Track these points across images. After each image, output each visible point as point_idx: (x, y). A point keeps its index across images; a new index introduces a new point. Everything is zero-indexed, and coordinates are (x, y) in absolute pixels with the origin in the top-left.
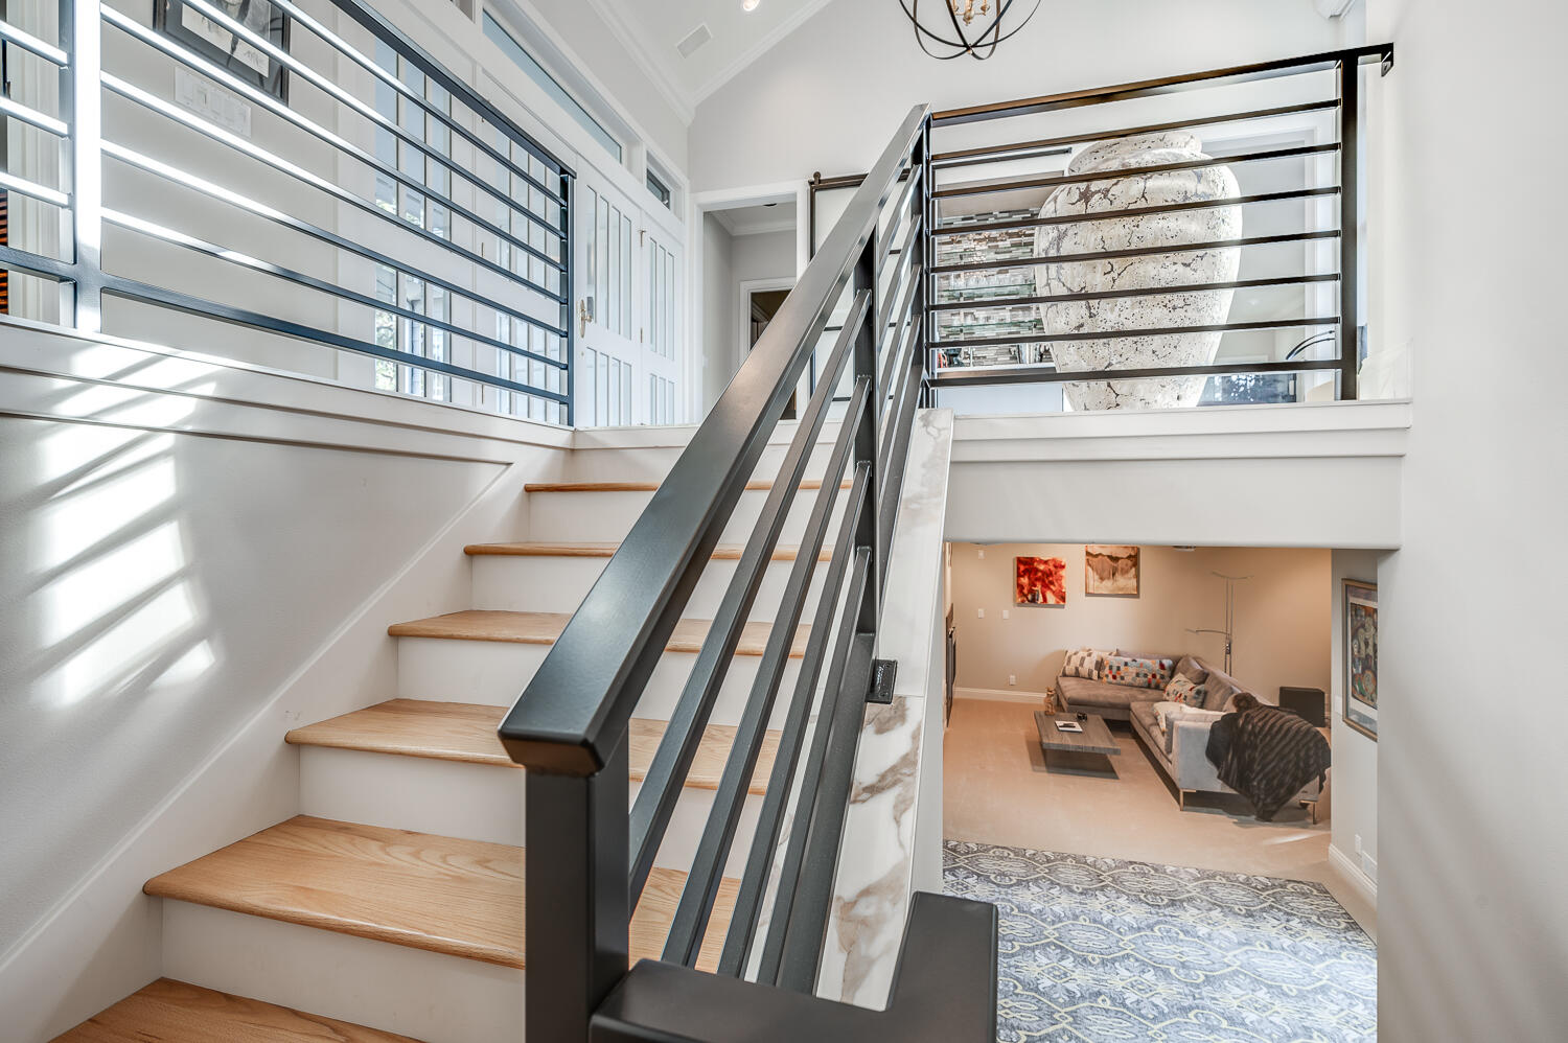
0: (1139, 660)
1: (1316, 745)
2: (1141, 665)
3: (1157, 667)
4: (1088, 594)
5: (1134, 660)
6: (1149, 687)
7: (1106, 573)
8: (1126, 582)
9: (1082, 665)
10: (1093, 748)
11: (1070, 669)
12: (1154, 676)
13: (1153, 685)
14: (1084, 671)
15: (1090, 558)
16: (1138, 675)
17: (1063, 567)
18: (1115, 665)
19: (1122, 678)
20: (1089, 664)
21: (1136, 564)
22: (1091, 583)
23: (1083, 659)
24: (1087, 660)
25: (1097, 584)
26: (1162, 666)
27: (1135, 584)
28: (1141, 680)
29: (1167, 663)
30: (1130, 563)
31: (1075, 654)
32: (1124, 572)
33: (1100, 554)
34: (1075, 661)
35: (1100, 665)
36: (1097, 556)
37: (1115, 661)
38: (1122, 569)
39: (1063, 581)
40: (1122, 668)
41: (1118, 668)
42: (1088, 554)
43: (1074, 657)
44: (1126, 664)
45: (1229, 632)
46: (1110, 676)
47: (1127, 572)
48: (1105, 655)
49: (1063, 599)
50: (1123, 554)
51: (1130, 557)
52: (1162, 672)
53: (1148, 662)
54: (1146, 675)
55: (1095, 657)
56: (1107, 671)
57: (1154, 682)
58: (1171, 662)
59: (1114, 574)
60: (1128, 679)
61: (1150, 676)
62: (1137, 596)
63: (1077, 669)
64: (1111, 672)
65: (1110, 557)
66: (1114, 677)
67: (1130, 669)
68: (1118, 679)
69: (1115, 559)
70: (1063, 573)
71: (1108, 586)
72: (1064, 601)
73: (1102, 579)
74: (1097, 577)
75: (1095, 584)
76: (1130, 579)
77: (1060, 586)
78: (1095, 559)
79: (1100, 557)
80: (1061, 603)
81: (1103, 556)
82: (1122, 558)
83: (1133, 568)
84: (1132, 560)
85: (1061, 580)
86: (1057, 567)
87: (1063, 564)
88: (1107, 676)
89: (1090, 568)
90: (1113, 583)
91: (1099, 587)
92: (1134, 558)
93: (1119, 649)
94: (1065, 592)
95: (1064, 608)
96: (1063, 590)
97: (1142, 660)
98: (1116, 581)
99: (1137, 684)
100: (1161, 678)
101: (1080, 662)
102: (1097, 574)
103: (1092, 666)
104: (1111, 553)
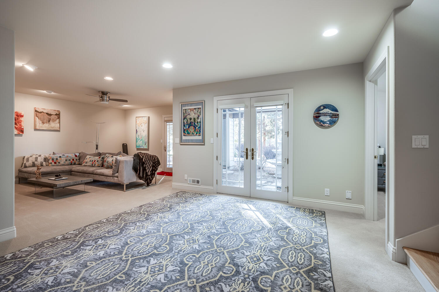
2: (67, 156)
3: (74, 156)
4: (36, 129)
5: (64, 155)
6: (71, 164)
7: (45, 121)
8: (54, 125)
9: (36, 160)
11: (30, 163)
12: (73, 160)
13: (73, 164)
15: (37, 113)
16: (66, 160)
17: (22, 116)
19: (59, 163)
20: (40, 160)
21: (59, 118)
23: (36, 158)
24: (39, 158)
25: (41, 125)
26: (76, 156)
27: (59, 126)
28: (68, 162)
29: (77, 154)
30: (56, 117)
31: (31, 156)
32: (54, 121)
33: (42, 112)
35: (46, 159)
36: (41, 112)
37: (55, 157)
38: (53, 119)
40: (59, 159)
41: (57, 159)
42: (36, 111)
43: (30, 159)
44: (60, 157)
45: (97, 142)
46: (53, 163)
47: (55, 121)
48: (47, 156)
49: (22, 132)
50: (53, 113)
51: (56, 114)
52: (76, 158)
53: (69, 155)
54: (70, 160)
55: (43, 156)
56: (51, 161)
57: (73, 162)
58: (79, 154)
59: (49, 121)
60: (62, 163)
61: (72, 160)
62: (59, 131)
63: (33, 163)
64: (53, 161)
65: (47, 114)
66: (55, 163)
67: (63, 159)
68: (57, 164)
69: (50, 115)
70: (22, 119)
71: (46, 126)
73: (43, 123)
74: (41, 122)
75: (39, 125)
76: (56, 123)
77: (21, 125)
78: (39, 114)
79: (42, 113)
80: (21, 134)
81: (44, 113)
82: (53, 115)
83: (58, 120)
84: (57, 116)
85: (21, 122)
86: (19, 116)
87: (22, 115)
88: (51, 163)
89: (37, 118)
90: (49, 125)
91: (41, 127)
92: (58, 115)
93: (55, 152)
94: (23, 128)
95: (22, 136)
96: (22, 127)
97: (67, 155)
98: (50, 124)
99: (66, 164)
100: (76, 160)
101: (34, 160)
102: (41, 121)
103: (42, 160)
104: (48, 112)
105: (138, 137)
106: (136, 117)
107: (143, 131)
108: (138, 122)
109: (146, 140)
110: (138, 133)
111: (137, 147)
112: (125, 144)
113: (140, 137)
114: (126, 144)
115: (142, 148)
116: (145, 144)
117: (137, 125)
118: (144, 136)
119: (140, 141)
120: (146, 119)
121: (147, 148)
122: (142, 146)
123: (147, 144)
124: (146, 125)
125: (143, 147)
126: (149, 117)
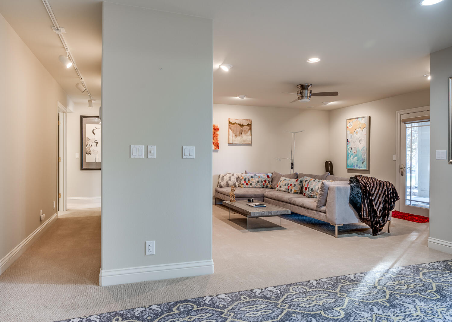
0: (258, 175)
2: (259, 177)
3: (266, 177)
4: (230, 144)
5: (255, 175)
6: (263, 187)
7: (238, 133)
8: (246, 138)
9: (230, 180)
11: (223, 183)
12: (265, 182)
13: (265, 187)
14: (231, 183)
15: (231, 125)
16: (258, 182)
17: (218, 129)
18: (247, 178)
19: (251, 184)
20: (234, 179)
21: (251, 129)
22: (231, 138)
23: (230, 177)
24: (232, 177)
25: (234, 138)
26: (268, 177)
27: (251, 139)
28: (260, 184)
29: (270, 175)
30: (248, 128)
31: (225, 175)
32: (246, 132)
33: (235, 123)
34: (226, 179)
35: (238, 179)
36: (234, 124)
37: (247, 176)
39: (218, 137)
40: (251, 179)
41: (249, 180)
42: (230, 122)
43: (225, 178)
44: (252, 177)
45: (293, 159)
46: (245, 184)
47: (247, 132)
48: (240, 175)
49: (218, 147)
50: (245, 123)
51: (248, 125)
52: (269, 179)
53: (262, 175)
54: (262, 182)
55: (236, 176)
56: (243, 182)
57: (265, 184)
59: (241, 134)
60: (254, 184)
61: (264, 182)
62: (250, 145)
63: (227, 183)
64: (245, 182)
65: (239, 124)
66: (247, 184)
67: (254, 179)
68: (249, 185)
69: (241, 126)
70: (218, 132)
71: (238, 140)
72: (219, 148)
73: (236, 136)
74: (234, 135)
75: (233, 139)
76: (248, 136)
77: (217, 140)
78: (233, 126)
79: (235, 124)
80: (217, 149)
81: (237, 124)
82: (245, 125)
83: (250, 131)
84: (249, 127)
85: (217, 136)
86: (215, 129)
87: (218, 128)
88: (243, 184)
89: (231, 130)
90: (241, 138)
91: (234, 140)
92: (250, 125)
93: (247, 171)
94: (219, 143)
95: (218, 152)
96: (218, 142)
97: (259, 175)
98: (242, 137)
99: (258, 187)
100: (269, 182)
101: (228, 179)
102: (234, 133)
103: (235, 180)
104: (240, 123)
105: (349, 152)
106: (347, 120)
107: (358, 142)
108: (350, 127)
109: (365, 156)
110: (351, 145)
111: (349, 166)
112: (329, 163)
113: (353, 151)
114: (331, 162)
115: (358, 168)
116: (363, 163)
117: (348, 133)
118: (361, 149)
119: (353, 158)
120: (364, 122)
121: (365, 169)
122: (357, 166)
123: (365, 163)
124: (365, 131)
125: (360, 167)
126: (370, 117)
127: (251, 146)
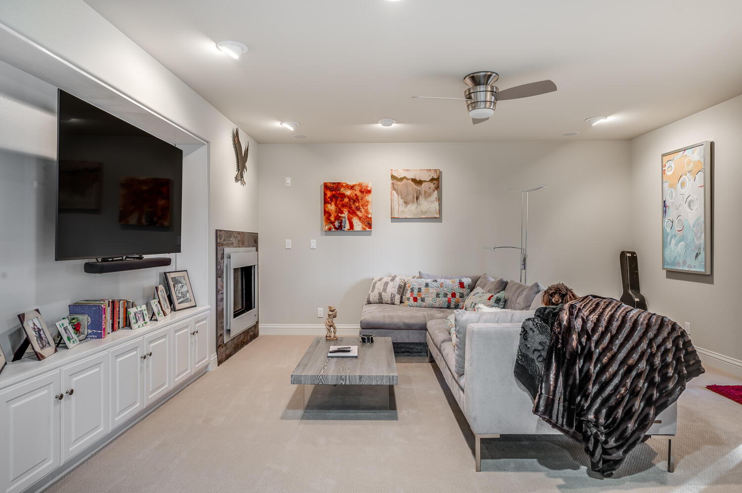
0: (440, 281)
1: (675, 343)
2: (442, 285)
3: (457, 286)
4: (394, 219)
5: (436, 281)
6: (449, 307)
7: (410, 197)
8: (429, 205)
9: (385, 290)
10: (360, 377)
11: (374, 296)
12: (454, 295)
13: (452, 305)
14: (386, 297)
15: (395, 182)
16: (438, 295)
17: (369, 192)
18: (416, 287)
19: (423, 300)
20: (392, 289)
21: (438, 188)
22: (396, 207)
23: (386, 284)
24: (391, 284)
25: (402, 208)
26: (462, 285)
27: (438, 208)
28: (442, 301)
29: (467, 281)
30: (432, 186)
31: (380, 280)
32: (428, 195)
33: (405, 178)
34: (379, 287)
35: (402, 289)
36: (401, 179)
37: (416, 283)
38: (425, 192)
39: (369, 206)
40: (423, 289)
41: (420, 290)
42: (393, 177)
43: (378, 284)
44: (427, 285)
45: (524, 247)
46: (412, 299)
47: (430, 195)
48: (405, 280)
49: (370, 225)
50: (426, 177)
51: (432, 180)
52: (461, 290)
53: (449, 282)
54: (446, 295)
55: (398, 281)
56: (408, 294)
57: (453, 300)
58: (470, 280)
59: (417, 198)
60: (429, 301)
61: (449, 296)
62: (438, 219)
63: (380, 295)
64: (412, 295)
65: (414, 180)
66: (415, 299)
67: (431, 290)
68: (419, 301)
69: (419, 182)
70: (369, 198)
71: (411, 210)
72: (370, 228)
73: (406, 203)
74: (401, 201)
75: (401, 210)
76: (432, 202)
77: (367, 211)
78: (399, 183)
79: (405, 181)
80: (368, 229)
81: (407, 179)
82: (425, 181)
83: (436, 192)
84: (434, 184)
85: (367, 205)
86: (363, 192)
87: (369, 189)
88: (408, 299)
89: (394, 192)
90: (417, 207)
91: (402, 212)
92: (437, 181)
93: (422, 272)
94: (370, 218)
95: (370, 235)
96: (370, 216)
97: (443, 280)
98: (420, 205)
99: (437, 305)
100: (461, 297)
101: (382, 289)
102: (402, 198)
103: (395, 291)
104: (415, 176)
105: (668, 230)
106: (663, 155)
107: (686, 205)
108: (669, 173)
109: (701, 240)
110: (672, 213)
111: (668, 264)
112: (628, 255)
113: (677, 227)
114: (633, 253)
115: (686, 269)
116: (697, 256)
117: (666, 185)
118: (691, 223)
119: (677, 244)
120: (698, 156)
121: (702, 270)
122: (684, 262)
123: (702, 256)
124: (701, 179)
125: (689, 266)
126: (712, 145)
127: (441, 222)
